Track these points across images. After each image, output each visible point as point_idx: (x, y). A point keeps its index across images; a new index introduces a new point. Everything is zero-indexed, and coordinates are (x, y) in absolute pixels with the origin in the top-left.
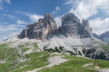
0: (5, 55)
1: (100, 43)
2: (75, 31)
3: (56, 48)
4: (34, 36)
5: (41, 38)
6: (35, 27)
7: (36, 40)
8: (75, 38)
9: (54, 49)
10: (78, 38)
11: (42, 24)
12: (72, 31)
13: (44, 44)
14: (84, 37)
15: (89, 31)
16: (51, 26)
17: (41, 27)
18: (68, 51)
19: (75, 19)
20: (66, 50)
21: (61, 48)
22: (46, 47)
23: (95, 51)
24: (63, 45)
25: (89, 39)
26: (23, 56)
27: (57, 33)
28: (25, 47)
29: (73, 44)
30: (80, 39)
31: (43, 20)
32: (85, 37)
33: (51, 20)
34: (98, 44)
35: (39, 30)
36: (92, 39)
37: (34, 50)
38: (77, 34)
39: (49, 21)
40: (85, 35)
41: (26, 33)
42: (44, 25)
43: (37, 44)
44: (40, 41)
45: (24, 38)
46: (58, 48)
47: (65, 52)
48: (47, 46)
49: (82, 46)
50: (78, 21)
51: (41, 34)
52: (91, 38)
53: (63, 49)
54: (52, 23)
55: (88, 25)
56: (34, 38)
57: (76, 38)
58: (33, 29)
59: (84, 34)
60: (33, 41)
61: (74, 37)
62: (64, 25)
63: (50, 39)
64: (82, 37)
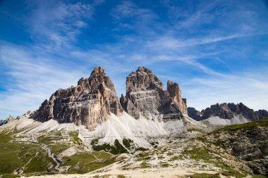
0: (16, 159)
1: (200, 131)
2: (154, 106)
3: (117, 141)
4: (70, 116)
5: (84, 122)
6: (72, 97)
7: (75, 125)
8: (153, 120)
9: (112, 144)
10: (159, 120)
11: (87, 91)
12: (148, 107)
13: (92, 133)
14: (171, 119)
15: (181, 105)
16: (105, 95)
17: (85, 98)
19: (153, 80)
20: (137, 147)
21: (127, 142)
22: (97, 140)
24: (129, 136)
25: (180, 123)
27: (118, 110)
28: (55, 141)
29: (149, 134)
30: (162, 124)
31: (88, 82)
32: (173, 118)
33: (106, 82)
34: (197, 132)
35: (80, 105)
36: (185, 123)
37: (78, 148)
38: (158, 112)
39: (101, 85)
40: (173, 114)
41: (52, 110)
42: (91, 93)
43: (77, 135)
44: (83, 127)
45: (47, 120)
46: (121, 143)
47: (134, 150)
48: (99, 138)
49: (168, 138)
50: (159, 86)
51: (85, 112)
52: (183, 121)
53: (131, 144)
54: (107, 89)
55: (178, 93)
56: (71, 122)
57: (156, 119)
58: (68, 101)
59: (172, 112)
60: (69, 127)
61: (151, 118)
62: (132, 93)
63: (103, 124)
64: (168, 118)
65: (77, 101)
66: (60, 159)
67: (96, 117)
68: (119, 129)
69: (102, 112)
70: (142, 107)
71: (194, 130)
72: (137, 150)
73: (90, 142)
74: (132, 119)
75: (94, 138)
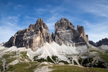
1: (98, 51)
2: (70, 38)
3: (48, 57)
4: (23, 44)
5: (31, 47)
6: (25, 34)
7: (26, 48)
8: (69, 46)
9: (46, 58)
10: (73, 46)
11: (33, 31)
12: (67, 39)
13: (35, 53)
14: (80, 45)
15: (85, 38)
16: (43, 33)
17: (32, 34)
18: (62, 61)
19: (69, 25)
20: (60, 60)
21: (54, 58)
22: (37, 56)
23: (93, 60)
24: (56, 54)
25: (85, 47)
26: (6, 69)
27: (50, 40)
28: (11, 57)
29: (67, 53)
30: (75, 48)
31: (34, 26)
32: (81, 45)
33: (44, 26)
35: (29, 37)
36: (88, 47)
38: (72, 42)
39: (41, 27)
40: (81, 43)
41: (14, 41)
42: (35, 31)
43: (26, 53)
44: (30, 49)
46: (51, 58)
47: (58, 62)
48: (39, 55)
49: (78, 55)
50: (72, 28)
51: (31, 41)
52: (87, 46)
53: (56, 58)
54: (44, 30)
55: (83, 31)
56: (23, 47)
57: (71, 46)
58: (23, 36)
59: (80, 41)
60: (22, 49)
61: (68, 45)
62: (58, 32)
63: (42, 48)
64: (78, 45)
65: (28, 35)
66: (7, 67)
67: (37, 44)
68: (50, 50)
69: (41, 41)
70: (64, 39)
71: (94, 51)
72: (60, 62)
73: (33, 57)
74: (58, 45)
75: (36, 55)
